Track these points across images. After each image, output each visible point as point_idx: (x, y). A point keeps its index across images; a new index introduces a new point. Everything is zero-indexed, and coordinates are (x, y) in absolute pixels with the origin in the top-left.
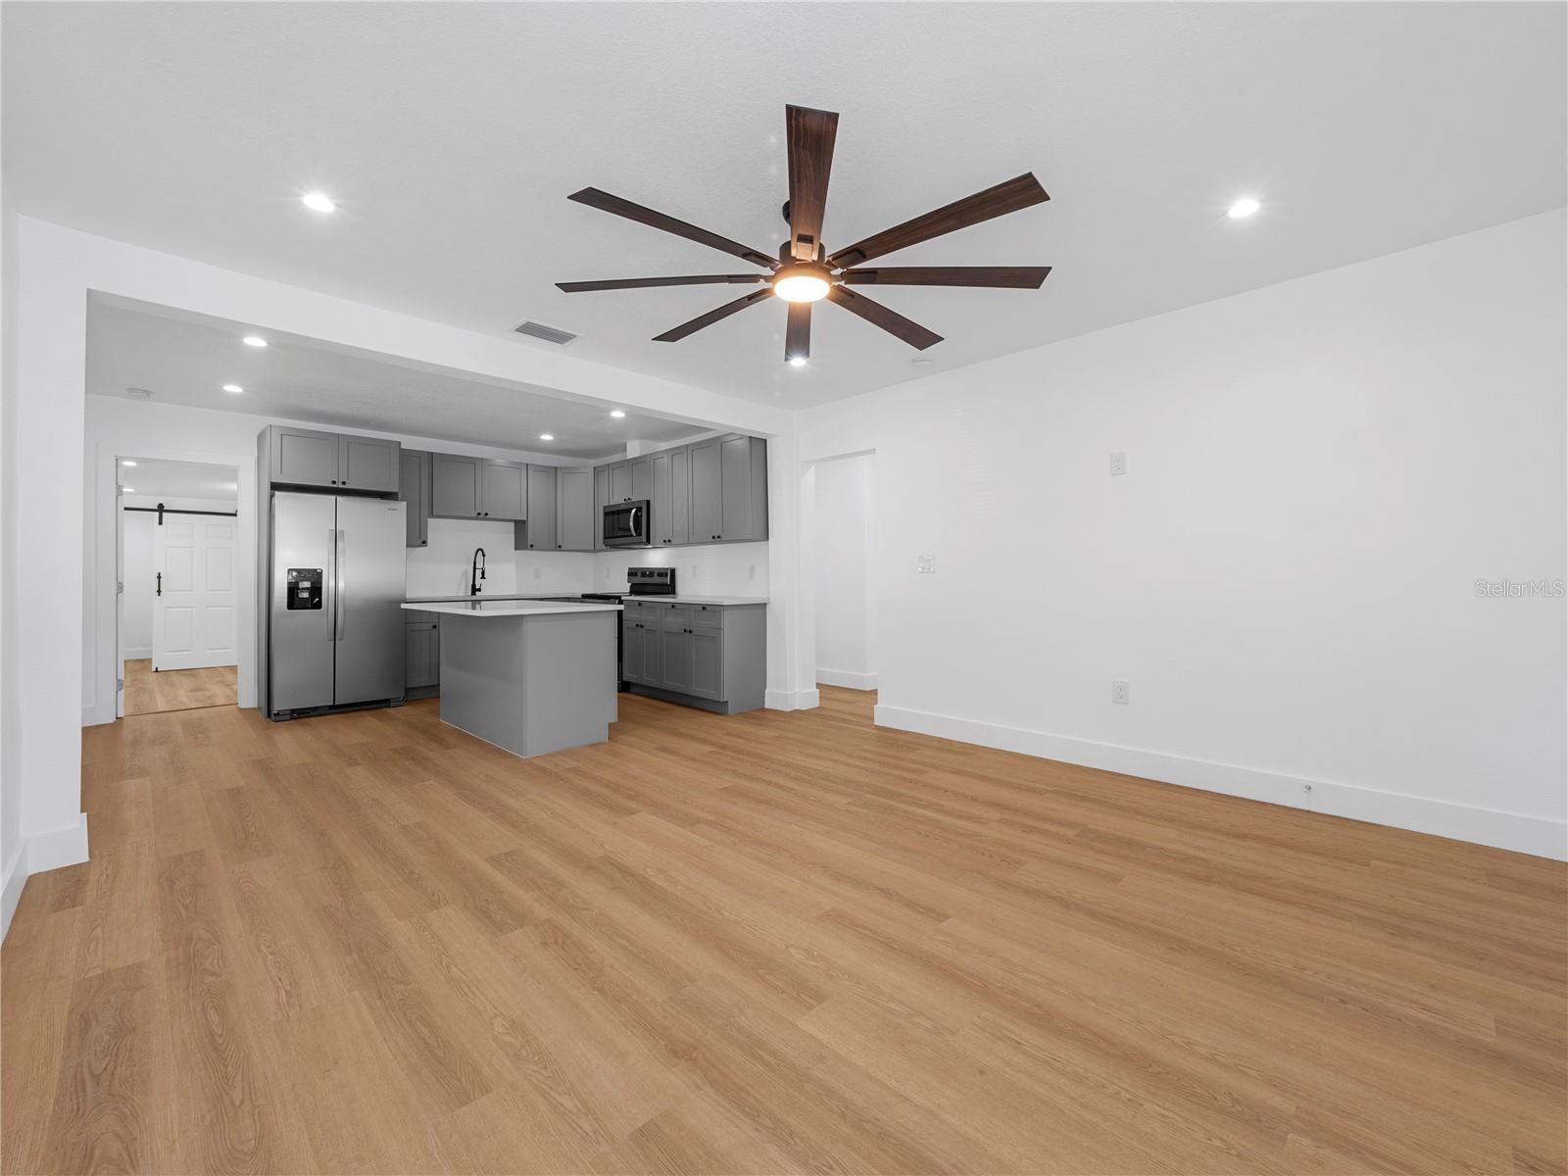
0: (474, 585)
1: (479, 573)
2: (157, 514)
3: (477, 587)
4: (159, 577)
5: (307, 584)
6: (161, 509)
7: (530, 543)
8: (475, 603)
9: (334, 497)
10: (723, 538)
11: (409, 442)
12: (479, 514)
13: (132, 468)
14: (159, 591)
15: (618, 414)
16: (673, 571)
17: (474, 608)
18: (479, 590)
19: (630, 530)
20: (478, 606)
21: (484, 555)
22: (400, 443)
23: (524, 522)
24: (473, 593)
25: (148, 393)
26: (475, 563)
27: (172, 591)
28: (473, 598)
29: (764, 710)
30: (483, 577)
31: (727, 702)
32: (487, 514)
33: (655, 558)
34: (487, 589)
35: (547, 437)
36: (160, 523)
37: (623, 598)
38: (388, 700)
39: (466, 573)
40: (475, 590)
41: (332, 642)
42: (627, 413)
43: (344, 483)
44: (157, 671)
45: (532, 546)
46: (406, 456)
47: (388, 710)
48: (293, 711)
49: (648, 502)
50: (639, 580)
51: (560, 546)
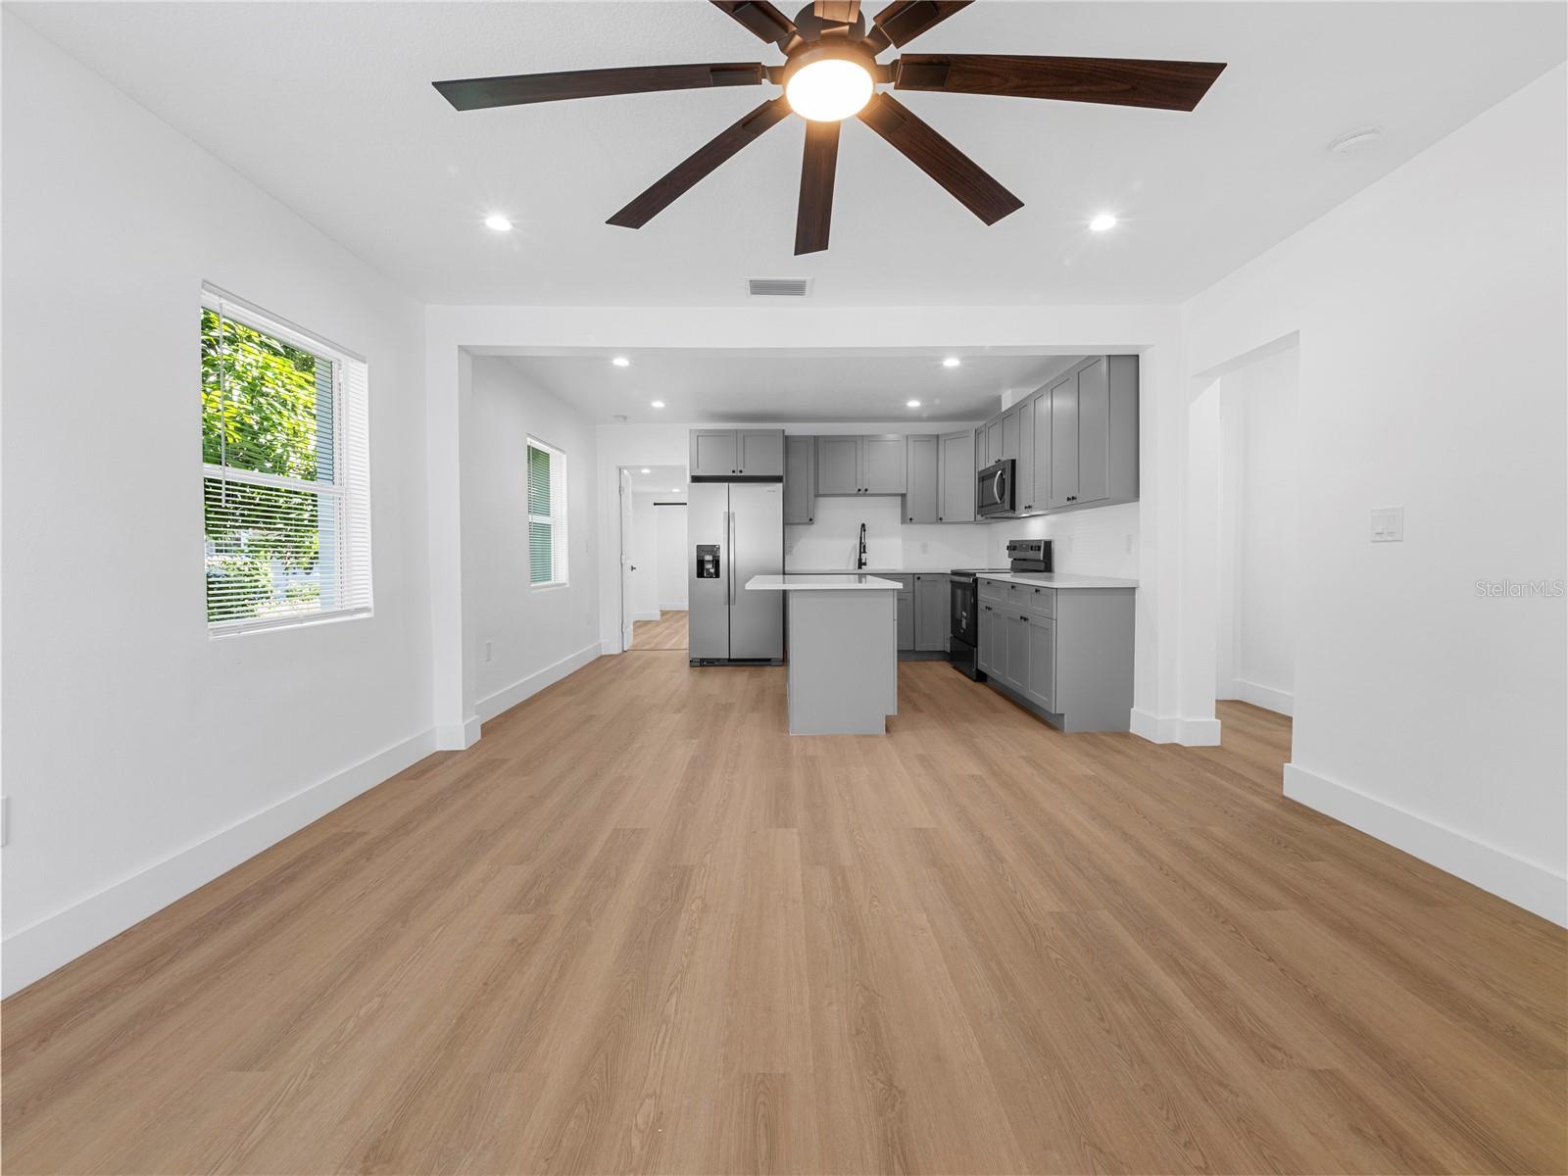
0: (860, 559)
3: (863, 561)
5: (710, 558)
7: (909, 516)
8: (861, 576)
9: (727, 484)
10: (1079, 499)
11: (794, 429)
12: (859, 490)
13: (647, 474)
15: (951, 362)
16: (1048, 544)
17: (860, 582)
18: (865, 564)
19: (995, 498)
20: (864, 580)
21: (865, 530)
22: (784, 431)
23: (906, 496)
24: (860, 567)
25: (625, 418)
26: (861, 538)
28: (860, 571)
29: (1125, 735)
30: (864, 551)
31: (1062, 715)
32: (866, 490)
33: (1035, 529)
34: (874, 563)
35: (914, 404)
37: (978, 575)
38: (769, 660)
39: (853, 547)
40: (861, 564)
41: (728, 606)
42: (962, 359)
43: (741, 472)
45: (911, 519)
46: (788, 441)
47: (768, 668)
48: (702, 660)
49: (1013, 462)
50: (1018, 554)
51: (941, 519)
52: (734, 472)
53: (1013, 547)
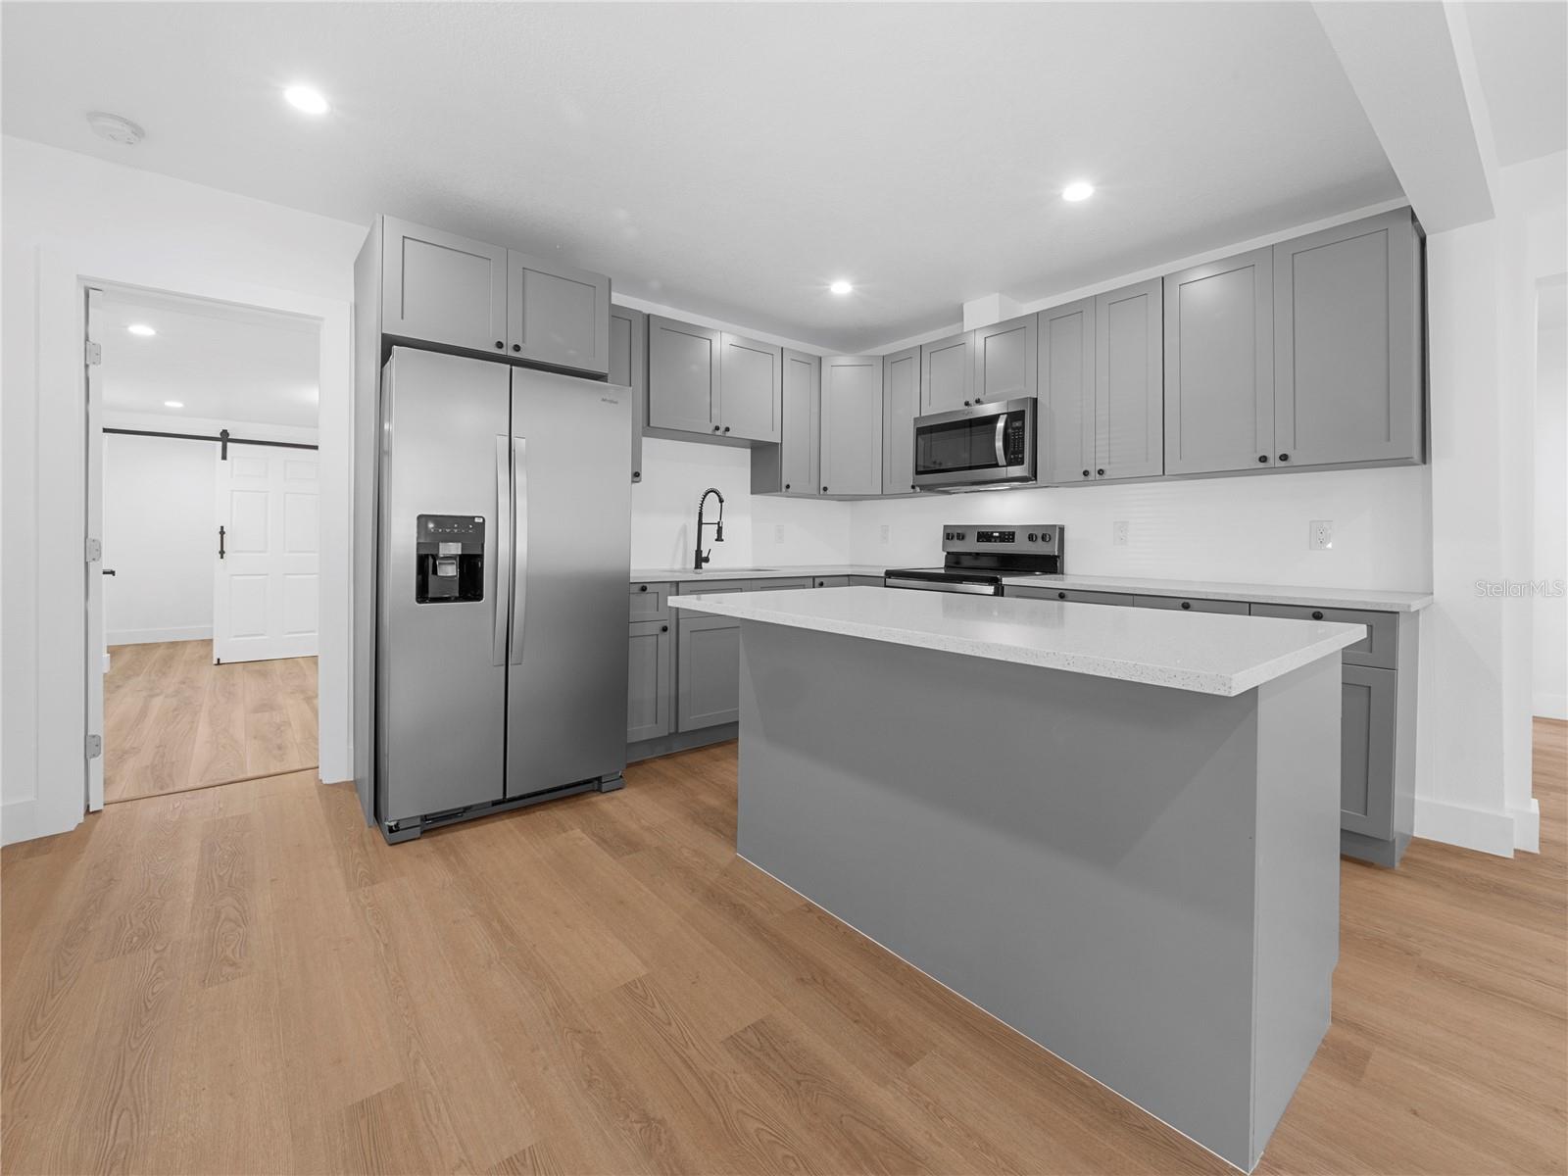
0: (699, 552)
1: (709, 532)
2: (220, 444)
3: (704, 555)
4: (222, 533)
5: (455, 549)
6: (225, 437)
7: (784, 484)
10: (1294, 460)
12: (717, 428)
14: (222, 553)
18: (707, 560)
21: (721, 501)
23: (777, 444)
24: (698, 566)
26: (700, 514)
27: (237, 552)
30: (719, 539)
32: (727, 429)
34: (721, 559)
35: (842, 287)
36: (224, 457)
38: (597, 780)
39: (684, 531)
40: (699, 559)
41: (504, 668)
43: (517, 348)
44: (219, 664)
45: (788, 487)
47: (597, 798)
49: (1036, 402)
51: (825, 489)
52: (500, 345)
53: (952, 534)
